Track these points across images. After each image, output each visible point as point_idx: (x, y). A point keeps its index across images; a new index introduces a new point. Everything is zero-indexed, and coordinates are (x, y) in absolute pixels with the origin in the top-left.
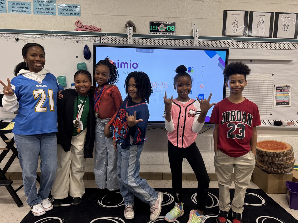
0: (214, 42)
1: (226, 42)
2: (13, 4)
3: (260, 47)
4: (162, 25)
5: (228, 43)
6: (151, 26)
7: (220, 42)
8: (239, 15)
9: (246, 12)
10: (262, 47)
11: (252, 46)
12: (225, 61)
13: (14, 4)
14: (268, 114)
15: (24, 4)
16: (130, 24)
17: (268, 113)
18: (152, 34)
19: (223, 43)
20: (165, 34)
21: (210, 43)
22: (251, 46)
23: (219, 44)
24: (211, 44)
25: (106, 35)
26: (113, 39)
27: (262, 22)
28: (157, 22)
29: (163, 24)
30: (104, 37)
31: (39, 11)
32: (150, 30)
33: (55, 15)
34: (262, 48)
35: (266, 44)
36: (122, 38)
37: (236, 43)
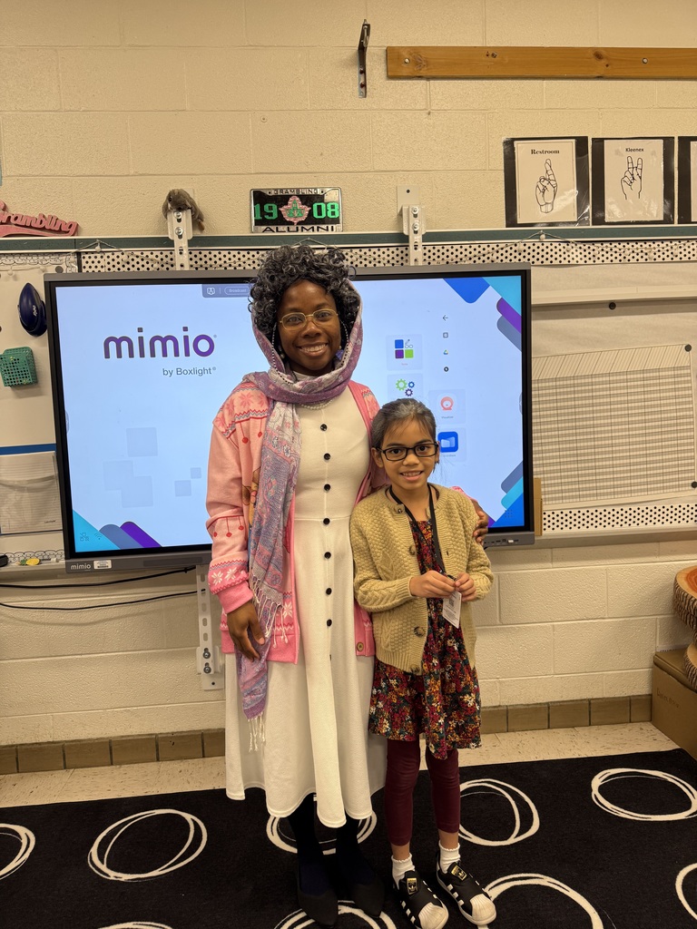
0: (481, 249)
1: (521, 247)
3: (639, 257)
4: (295, 203)
5: (526, 248)
6: (255, 204)
7: (501, 246)
8: (558, 152)
9: (581, 142)
10: (645, 257)
11: (608, 255)
12: (519, 310)
14: (685, 485)
16: (177, 202)
17: (685, 479)
18: (261, 231)
19: (510, 251)
20: (308, 231)
21: (465, 253)
22: (606, 255)
23: (496, 255)
24: (469, 255)
25: (96, 245)
26: (124, 257)
27: (635, 173)
28: (276, 190)
29: (298, 196)
30: (92, 253)
32: (253, 219)
34: (643, 260)
35: (656, 245)
36: (154, 254)
37: (554, 249)
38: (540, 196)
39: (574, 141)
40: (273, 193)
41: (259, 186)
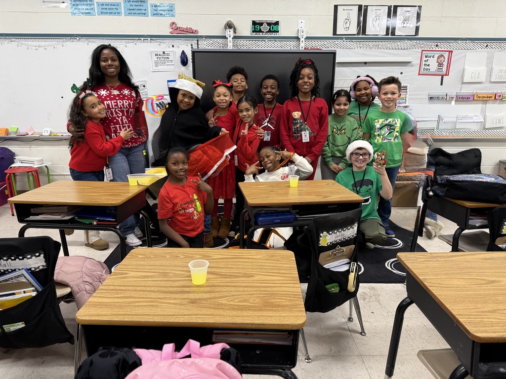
0: (323, 43)
1: (337, 43)
2: (101, 5)
3: (376, 47)
4: (265, 25)
6: (252, 25)
7: (330, 42)
8: (352, 10)
9: (360, 7)
10: (378, 47)
11: (366, 46)
13: (103, 5)
15: (113, 5)
16: (229, 26)
18: (254, 35)
19: (333, 44)
20: (269, 35)
21: (318, 44)
23: (328, 45)
25: (203, 37)
26: (212, 42)
27: (377, 18)
29: (266, 23)
30: (202, 40)
31: (131, 12)
32: (252, 30)
33: (148, 16)
35: (382, 43)
36: (221, 41)
37: (348, 43)
38: (345, 25)
39: (358, 6)
40: (258, 22)
41: (254, 20)
